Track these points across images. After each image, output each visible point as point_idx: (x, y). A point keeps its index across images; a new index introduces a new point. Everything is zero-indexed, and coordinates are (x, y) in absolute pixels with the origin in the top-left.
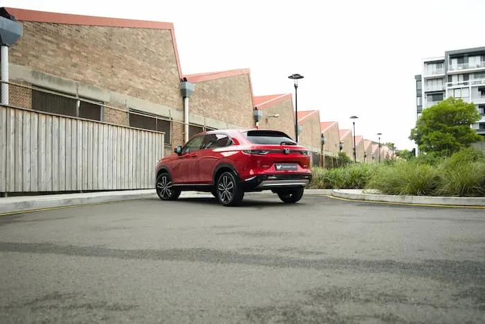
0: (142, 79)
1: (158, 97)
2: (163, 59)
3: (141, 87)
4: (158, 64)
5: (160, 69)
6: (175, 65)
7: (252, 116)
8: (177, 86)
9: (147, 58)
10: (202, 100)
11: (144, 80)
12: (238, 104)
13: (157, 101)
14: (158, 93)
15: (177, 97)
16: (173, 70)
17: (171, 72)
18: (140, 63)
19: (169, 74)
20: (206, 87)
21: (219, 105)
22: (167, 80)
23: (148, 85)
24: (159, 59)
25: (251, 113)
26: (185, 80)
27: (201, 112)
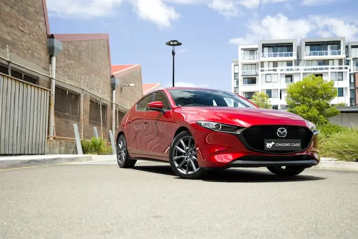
0: (9, 28)
1: (26, 52)
2: (31, 10)
3: (9, 38)
4: (26, 14)
5: (28, 21)
6: (43, 19)
7: (110, 83)
8: (44, 42)
9: (15, 5)
10: (67, 62)
11: (12, 30)
12: (98, 70)
13: (24, 57)
14: (25, 46)
15: (44, 55)
16: (41, 24)
17: (39, 27)
18: (7, 9)
19: (37, 28)
20: (71, 48)
21: (83, 69)
22: (34, 34)
23: (15, 37)
24: (27, 9)
25: (109, 81)
26: (52, 36)
27: (66, 74)
